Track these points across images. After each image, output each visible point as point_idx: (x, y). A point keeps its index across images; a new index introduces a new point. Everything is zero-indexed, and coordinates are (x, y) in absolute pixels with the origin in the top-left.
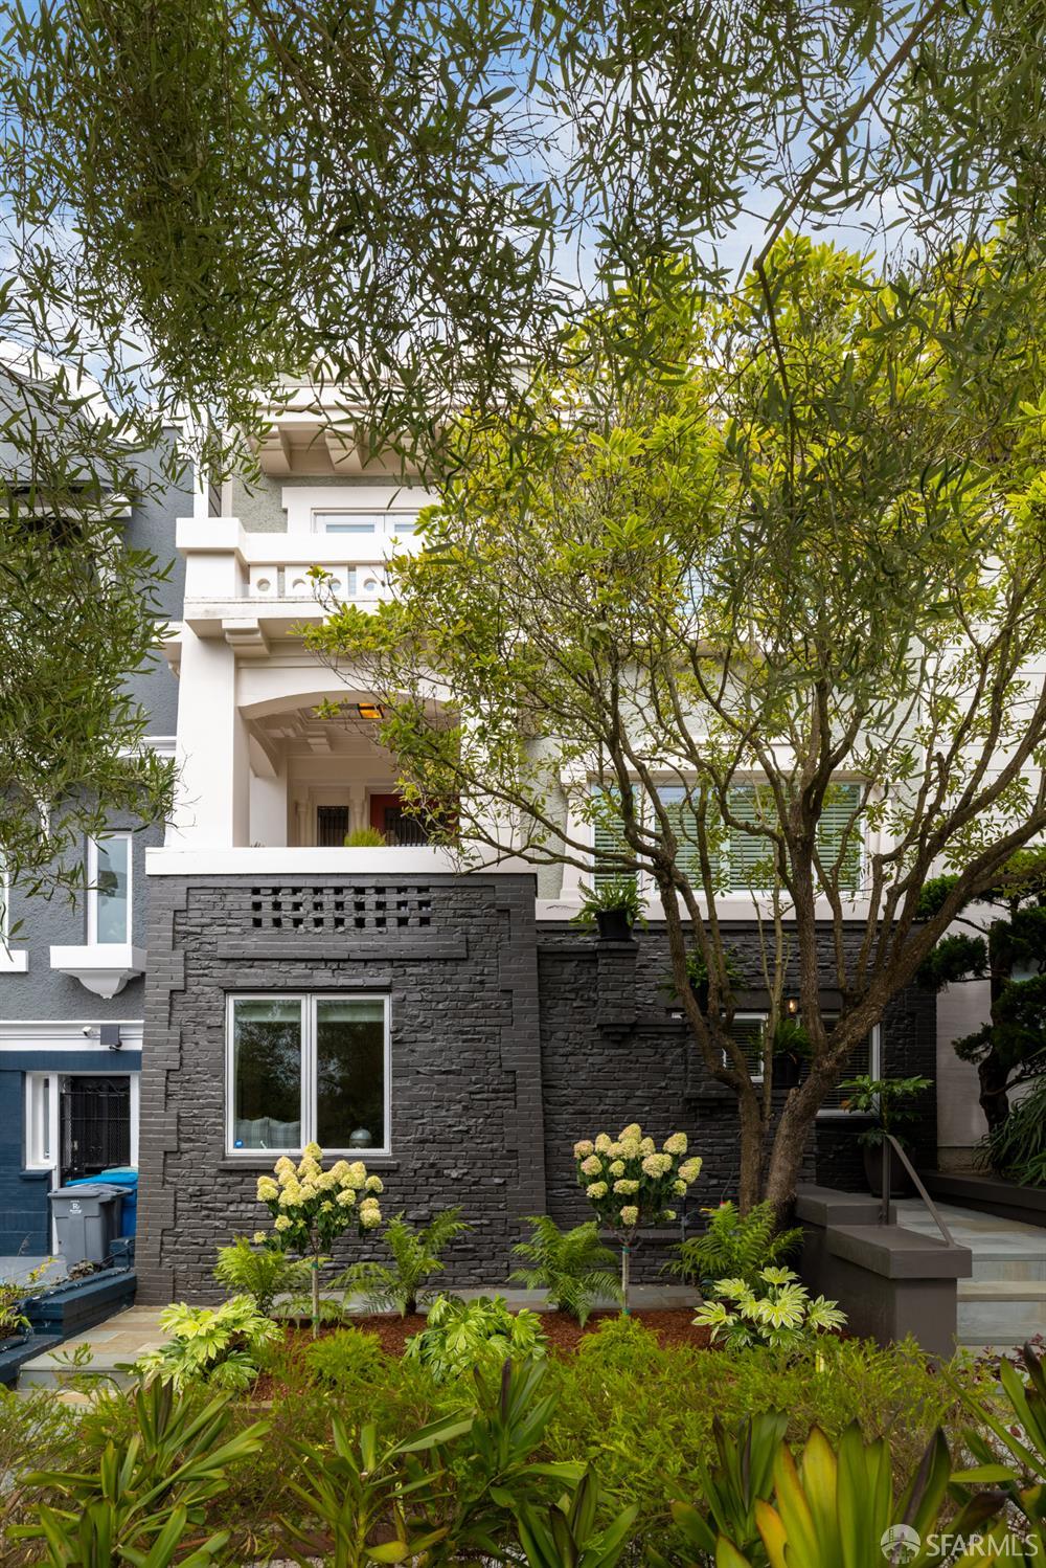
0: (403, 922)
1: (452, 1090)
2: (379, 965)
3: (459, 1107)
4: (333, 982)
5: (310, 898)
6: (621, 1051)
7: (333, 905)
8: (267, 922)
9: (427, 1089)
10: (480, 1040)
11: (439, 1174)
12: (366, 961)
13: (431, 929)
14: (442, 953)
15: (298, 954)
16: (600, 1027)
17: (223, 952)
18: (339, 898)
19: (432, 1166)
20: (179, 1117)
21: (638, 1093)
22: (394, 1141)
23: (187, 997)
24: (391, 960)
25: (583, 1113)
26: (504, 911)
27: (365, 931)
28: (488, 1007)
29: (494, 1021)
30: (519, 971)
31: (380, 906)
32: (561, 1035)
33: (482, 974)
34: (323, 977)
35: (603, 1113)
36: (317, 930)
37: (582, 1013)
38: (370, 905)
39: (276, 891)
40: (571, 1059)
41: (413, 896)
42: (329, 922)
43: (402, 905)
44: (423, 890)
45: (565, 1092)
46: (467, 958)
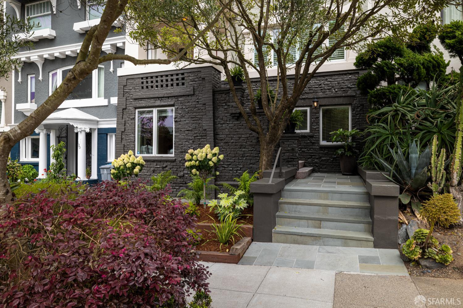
0: (178, 84)
1: (189, 136)
2: (172, 98)
3: (191, 141)
4: (160, 104)
5: (155, 79)
6: (238, 122)
7: (160, 81)
8: (145, 87)
9: (183, 136)
10: (197, 120)
12: (168, 97)
13: (185, 86)
14: (187, 93)
15: (152, 96)
16: (231, 114)
17: (134, 97)
18: (162, 79)
20: (124, 145)
21: (243, 136)
22: (175, 152)
23: (127, 110)
24: (175, 96)
25: (227, 143)
26: (204, 79)
27: (169, 88)
28: (199, 109)
29: (201, 114)
30: (207, 97)
31: (172, 80)
32: (220, 118)
33: (198, 99)
35: (232, 143)
36: (156, 89)
37: (227, 110)
38: (169, 80)
39: (147, 78)
40: (224, 125)
41: (180, 76)
42: (159, 86)
43: (177, 79)
44: (183, 74)
45: (221, 136)
46: (194, 95)
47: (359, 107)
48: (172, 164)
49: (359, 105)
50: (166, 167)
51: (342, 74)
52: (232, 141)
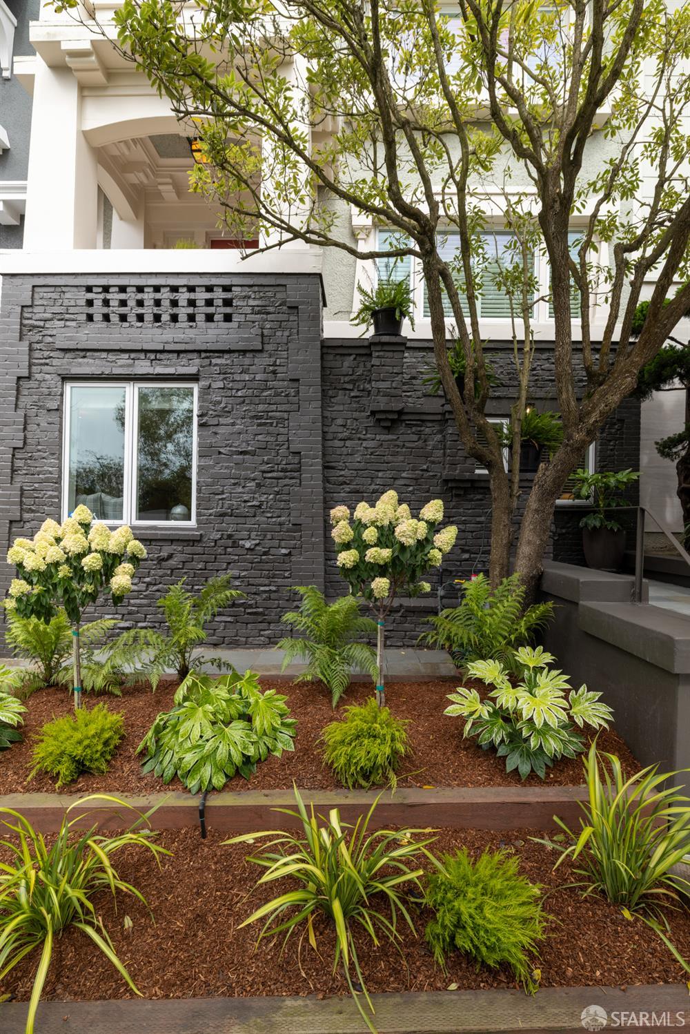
0: (209, 318)
1: (247, 469)
2: (190, 356)
3: (253, 484)
4: (150, 370)
5: (133, 295)
6: (390, 437)
7: (152, 302)
8: (98, 317)
9: (227, 468)
10: (271, 424)
11: (235, 545)
12: (179, 352)
13: (234, 325)
14: (241, 346)
15: (121, 345)
16: (373, 413)
17: (61, 343)
18: (158, 296)
19: (230, 537)
20: (22, 490)
21: (404, 475)
22: (199, 514)
23: (31, 383)
24: (199, 352)
25: (358, 492)
26: (294, 308)
27: (178, 325)
28: (277, 395)
29: (284, 407)
30: (304, 362)
31: (192, 303)
32: (340, 422)
33: (274, 365)
34: (143, 367)
36: (140, 324)
37: (358, 402)
38: (183, 302)
39: (106, 289)
40: (348, 443)
41: (219, 295)
42: (148, 318)
43: (209, 303)
44: (227, 289)
45: (342, 473)
46: (261, 351)
47: (615, 424)
48: (189, 549)
50: (170, 557)
52: (373, 487)
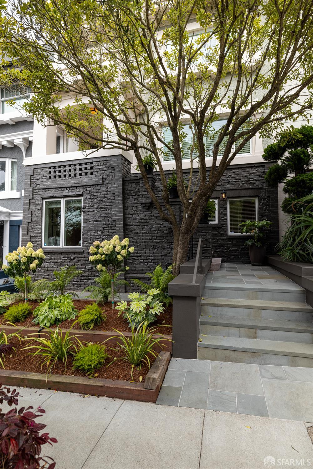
0: (86, 174)
1: (98, 227)
2: (80, 188)
3: (100, 232)
5: (62, 168)
6: (149, 212)
7: (68, 170)
8: (52, 177)
9: (92, 227)
10: (106, 210)
12: (77, 187)
13: (94, 176)
14: (96, 183)
15: (59, 186)
16: (142, 204)
17: (41, 187)
18: (70, 168)
20: (30, 236)
21: (154, 227)
22: (83, 243)
23: (34, 201)
24: (83, 186)
25: (137, 234)
26: (113, 168)
27: (76, 177)
28: (108, 199)
29: (110, 204)
30: (116, 187)
31: (80, 169)
32: (130, 208)
33: (107, 189)
34: (66, 193)
35: (143, 233)
36: (64, 178)
37: (137, 200)
38: (78, 169)
39: (55, 167)
40: (134, 216)
41: (89, 166)
42: (67, 176)
43: (86, 169)
44: (91, 163)
45: (132, 227)
46: (103, 184)
47: (266, 198)
48: (80, 256)
49: (266, 197)
50: (74, 259)
51: (249, 167)
52: (143, 232)
